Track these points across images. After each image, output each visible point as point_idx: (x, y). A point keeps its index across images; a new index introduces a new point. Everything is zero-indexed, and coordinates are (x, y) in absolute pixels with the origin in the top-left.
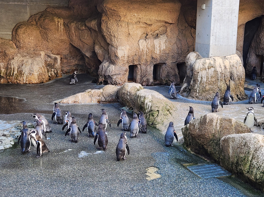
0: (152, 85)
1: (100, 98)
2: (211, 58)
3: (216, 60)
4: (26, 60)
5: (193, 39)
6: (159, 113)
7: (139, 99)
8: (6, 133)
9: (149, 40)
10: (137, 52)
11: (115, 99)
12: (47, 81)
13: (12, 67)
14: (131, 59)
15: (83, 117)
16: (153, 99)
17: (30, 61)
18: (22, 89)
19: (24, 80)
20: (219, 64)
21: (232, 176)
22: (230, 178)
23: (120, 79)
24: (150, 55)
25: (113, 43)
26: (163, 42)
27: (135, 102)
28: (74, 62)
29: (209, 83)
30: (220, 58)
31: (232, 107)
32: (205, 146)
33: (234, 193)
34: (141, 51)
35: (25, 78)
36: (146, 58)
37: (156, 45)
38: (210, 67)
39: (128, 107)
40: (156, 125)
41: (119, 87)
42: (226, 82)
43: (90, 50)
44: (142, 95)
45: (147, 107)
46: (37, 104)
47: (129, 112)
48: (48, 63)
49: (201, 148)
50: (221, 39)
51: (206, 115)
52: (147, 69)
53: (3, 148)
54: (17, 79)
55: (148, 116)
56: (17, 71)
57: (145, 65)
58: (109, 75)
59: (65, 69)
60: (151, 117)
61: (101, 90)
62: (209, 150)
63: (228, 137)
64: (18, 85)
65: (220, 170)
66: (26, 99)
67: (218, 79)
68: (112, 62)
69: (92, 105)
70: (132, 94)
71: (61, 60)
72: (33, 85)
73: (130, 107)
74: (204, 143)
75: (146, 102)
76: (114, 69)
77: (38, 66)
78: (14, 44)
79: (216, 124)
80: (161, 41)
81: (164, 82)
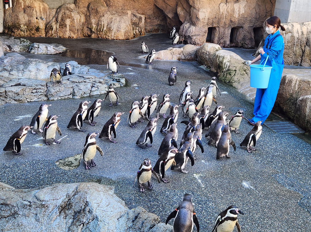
0: (228, 47)
1: (181, 55)
2: (289, 24)
3: (294, 26)
4: (114, 18)
5: (272, 5)
6: (236, 73)
7: (218, 59)
8: (101, 80)
9: (230, 4)
10: (217, 14)
11: (193, 58)
12: (132, 38)
13: (102, 24)
14: (211, 21)
15: (166, 72)
16: (231, 59)
17: (118, 19)
18: (110, 44)
19: (112, 36)
20: (296, 30)
21: (306, 134)
22: (303, 134)
23: (199, 39)
24: (229, 18)
25: (196, 5)
26: (243, 7)
27: (213, 61)
28: (157, 22)
29: (285, 47)
30: (298, 24)
31: (305, 71)
32: (281, 105)
33: (308, 148)
34: (221, 14)
35: (113, 34)
36: (225, 21)
37: (235, 9)
38: (288, 33)
39: (206, 66)
40: (232, 83)
41: (198, 47)
42: (302, 48)
43: (172, 11)
44: (221, 55)
45: (225, 66)
46: (124, 57)
47: (206, 70)
48: (133, 21)
49: (277, 107)
50: (301, 5)
51: (285, 76)
52: (225, 32)
53: (99, 94)
54: (106, 35)
55: (225, 75)
56: (106, 28)
57: (224, 27)
58: (189, 36)
59: (148, 28)
60: (228, 76)
61: (182, 49)
62: (285, 108)
63: (306, 98)
64: (107, 40)
65: (294, 127)
66: (115, 53)
67: (294, 44)
68: (193, 24)
69: (172, 62)
70: (211, 54)
71: (145, 20)
72: (120, 41)
73: (208, 66)
74: (281, 102)
75: (224, 62)
76: (194, 30)
77: (125, 24)
78: (105, 3)
79: (294, 85)
80: (241, 5)
81: (240, 45)
